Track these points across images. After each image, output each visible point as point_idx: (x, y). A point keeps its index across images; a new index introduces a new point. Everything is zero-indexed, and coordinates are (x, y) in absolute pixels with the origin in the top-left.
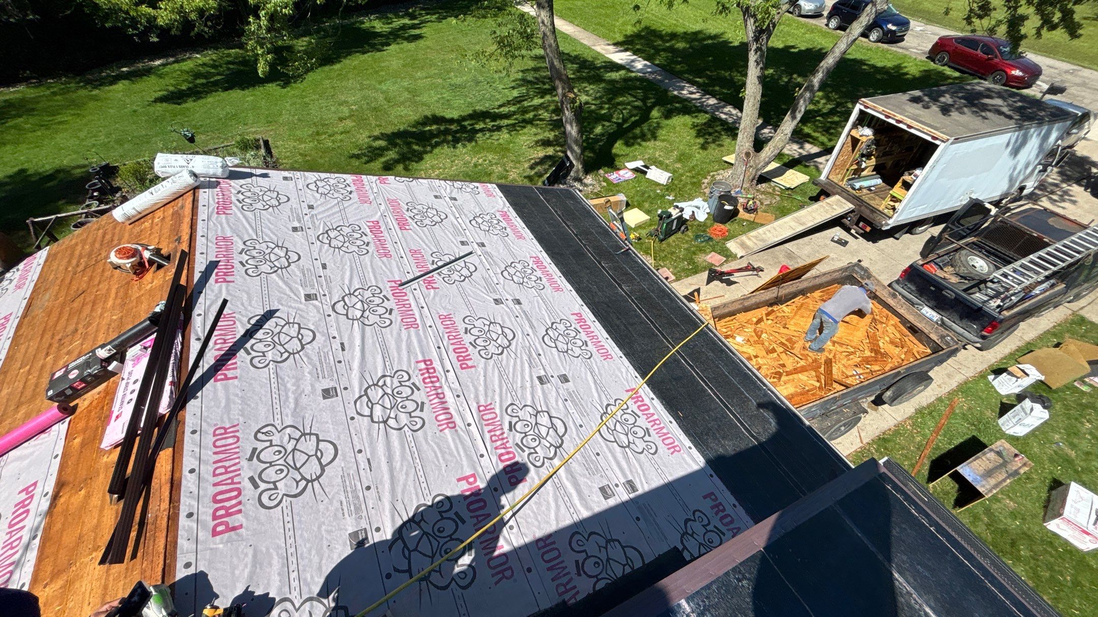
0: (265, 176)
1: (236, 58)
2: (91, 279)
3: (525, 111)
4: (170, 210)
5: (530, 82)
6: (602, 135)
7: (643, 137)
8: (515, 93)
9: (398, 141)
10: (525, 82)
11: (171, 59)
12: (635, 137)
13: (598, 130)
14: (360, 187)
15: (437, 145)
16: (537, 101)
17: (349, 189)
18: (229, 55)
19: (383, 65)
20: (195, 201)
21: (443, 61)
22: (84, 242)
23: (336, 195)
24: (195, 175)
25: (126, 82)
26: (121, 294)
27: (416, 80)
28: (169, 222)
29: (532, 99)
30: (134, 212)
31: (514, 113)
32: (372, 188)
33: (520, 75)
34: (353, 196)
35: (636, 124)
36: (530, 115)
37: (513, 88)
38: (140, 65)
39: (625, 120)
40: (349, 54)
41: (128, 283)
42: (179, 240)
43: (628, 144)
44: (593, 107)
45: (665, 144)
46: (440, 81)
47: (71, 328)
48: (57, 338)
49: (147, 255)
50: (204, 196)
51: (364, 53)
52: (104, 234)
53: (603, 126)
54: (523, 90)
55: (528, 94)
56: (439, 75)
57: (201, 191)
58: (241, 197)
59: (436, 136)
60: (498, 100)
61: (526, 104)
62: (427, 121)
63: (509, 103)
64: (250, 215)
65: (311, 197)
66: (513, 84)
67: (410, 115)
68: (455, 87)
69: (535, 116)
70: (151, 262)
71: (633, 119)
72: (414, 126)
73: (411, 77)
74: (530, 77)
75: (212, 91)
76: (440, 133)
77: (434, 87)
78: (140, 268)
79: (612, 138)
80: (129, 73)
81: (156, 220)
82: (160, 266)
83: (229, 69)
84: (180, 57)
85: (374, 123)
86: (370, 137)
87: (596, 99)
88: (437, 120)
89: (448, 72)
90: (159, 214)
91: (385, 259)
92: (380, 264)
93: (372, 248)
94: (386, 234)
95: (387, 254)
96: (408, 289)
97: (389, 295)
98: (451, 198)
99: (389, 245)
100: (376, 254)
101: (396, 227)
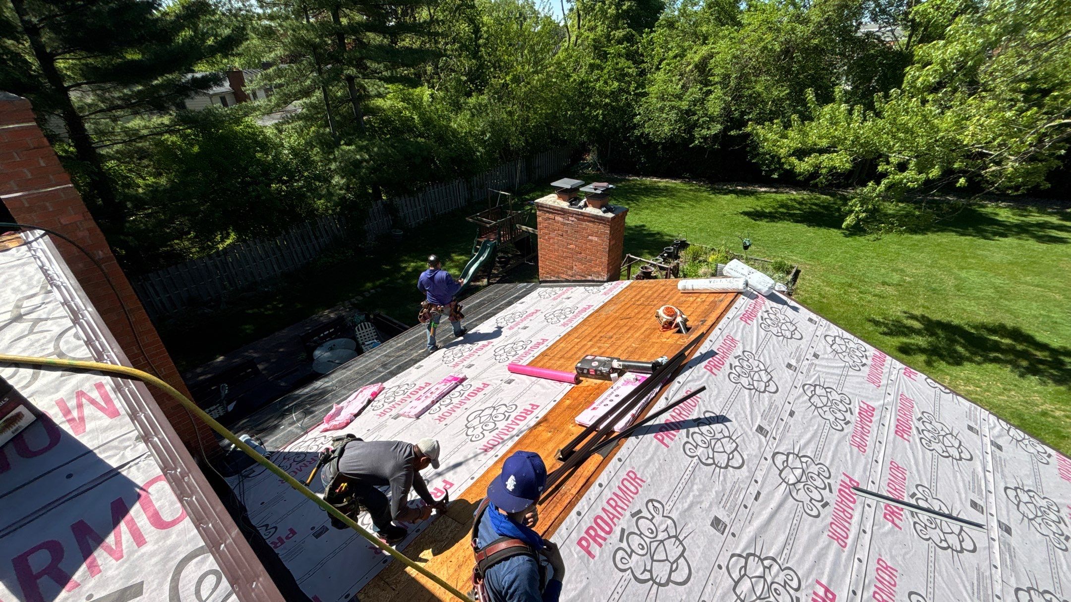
0: (795, 309)
1: (822, 202)
2: (639, 313)
4: (711, 298)
9: (939, 332)
11: (774, 190)
14: (878, 364)
15: (996, 360)
17: (864, 360)
18: (818, 199)
20: (733, 302)
22: (651, 288)
23: (847, 359)
24: (747, 285)
25: (734, 196)
26: (647, 333)
28: (705, 306)
30: (690, 288)
32: (890, 373)
34: (866, 370)
38: (750, 188)
41: (655, 329)
42: (704, 322)
47: (611, 334)
48: (602, 334)
49: (679, 320)
50: (742, 301)
52: (664, 290)
57: (742, 296)
58: (766, 315)
59: (1003, 351)
62: (1001, 330)
64: (763, 333)
65: (821, 347)
67: (979, 315)
70: (677, 325)
72: (976, 327)
75: (785, 219)
76: (1011, 350)
78: (668, 325)
80: (741, 191)
81: (699, 300)
82: (679, 332)
83: (810, 208)
84: (781, 190)
85: (921, 302)
86: (905, 313)
88: (1017, 334)
90: (703, 296)
91: (855, 449)
92: (847, 449)
93: (849, 429)
94: (874, 427)
95: (861, 447)
96: (860, 498)
97: (836, 488)
98: (993, 443)
99: (870, 440)
100: (849, 436)
101: (893, 428)
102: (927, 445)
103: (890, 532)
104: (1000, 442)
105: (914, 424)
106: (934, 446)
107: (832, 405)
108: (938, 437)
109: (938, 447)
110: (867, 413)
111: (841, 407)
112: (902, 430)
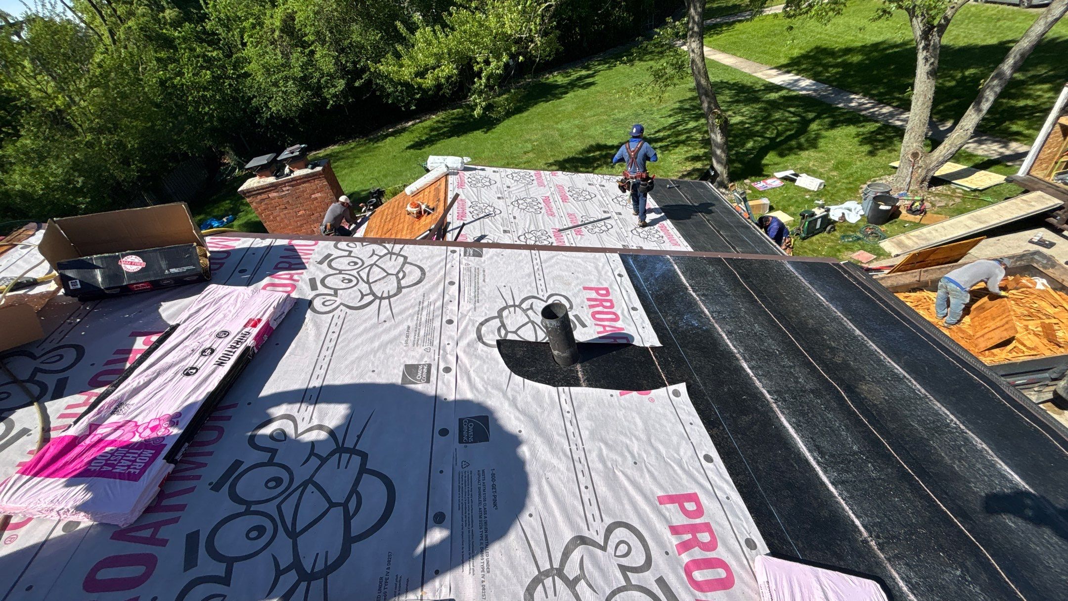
0: (483, 170)
3: (679, 134)
5: (687, 110)
6: (753, 148)
7: (801, 148)
8: (671, 120)
10: (681, 110)
12: (791, 150)
13: (750, 145)
14: (539, 176)
15: (598, 166)
16: (692, 124)
17: (531, 178)
19: (560, 109)
20: (447, 181)
21: (609, 101)
23: (523, 181)
24: (447, 168)
25: (391, 138)
27: (585, 118)
29: (687, 123)
30: (414, 189)
31: (669, 136)
32: (546, 178)
33: (677, 105)
34: (535, 182)
35: (790, 138)
36: (683, 137)
37: (670, 116)
38: (400, 127)
39: (779, 134)
40: (536, 104)
43: (782, 155)
44: (747, 126)
45: (821, 154)
46: (605, 117)
49: (423, 207)
50: (451, 179)
51: (547, 101)
53: (755, 141)
54: (679, 117)
55: (683, 120)
56: (605, 113)
57: (450, 176)
58: (470, 180)
59: (598, 160)
60: (654, 128)
61: (680, 128)
62: (591, 149)
63: (664, 128)
64: (474, 189)
65: (508, 182)
66: (671, 113)
67: (578, 146)
68: (616, 121)
69: (688, 137)
70: (425, 211)
71: (789, 133)
72: (581, 154)
73: (583, 117)
74: (687, 106)
76: (601, 157)
77: (600, 122)
79: (763, 151)
80: (393, 132)
83: (452, 123)
85: (549, 154)
87: (751, 118)
88: (600, 147)
89: (613, 110)
91: (551, 217)
92: (548, 219)
93: (543, 211)
94: (553, 204)
95: (553, 215)
96: (563, 234)
97: (552, 235)
98: (600, 186)
99: (554, 210)
100: (545, 214)
101: (560, 200)
102: (577, 200)
103: (581, 239)
104: (602, 184)
105: (568, 194)
106: (580, 199)
107: (530, 205)
108: (580, 195)
109: (581, 198)
110: (546, 200)
111: (534, 203)
112: (564, 199)
